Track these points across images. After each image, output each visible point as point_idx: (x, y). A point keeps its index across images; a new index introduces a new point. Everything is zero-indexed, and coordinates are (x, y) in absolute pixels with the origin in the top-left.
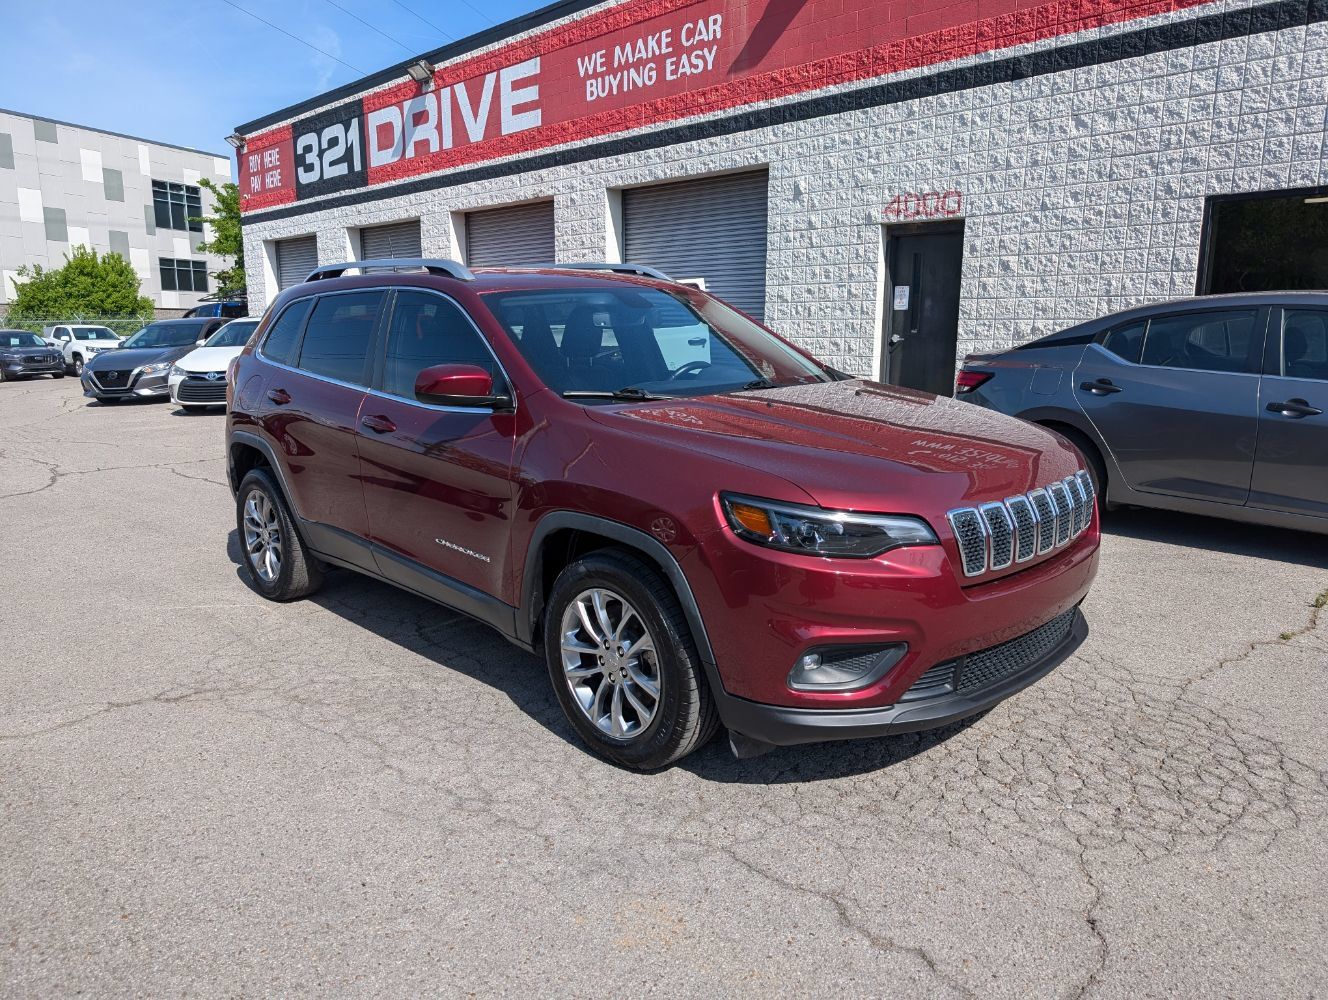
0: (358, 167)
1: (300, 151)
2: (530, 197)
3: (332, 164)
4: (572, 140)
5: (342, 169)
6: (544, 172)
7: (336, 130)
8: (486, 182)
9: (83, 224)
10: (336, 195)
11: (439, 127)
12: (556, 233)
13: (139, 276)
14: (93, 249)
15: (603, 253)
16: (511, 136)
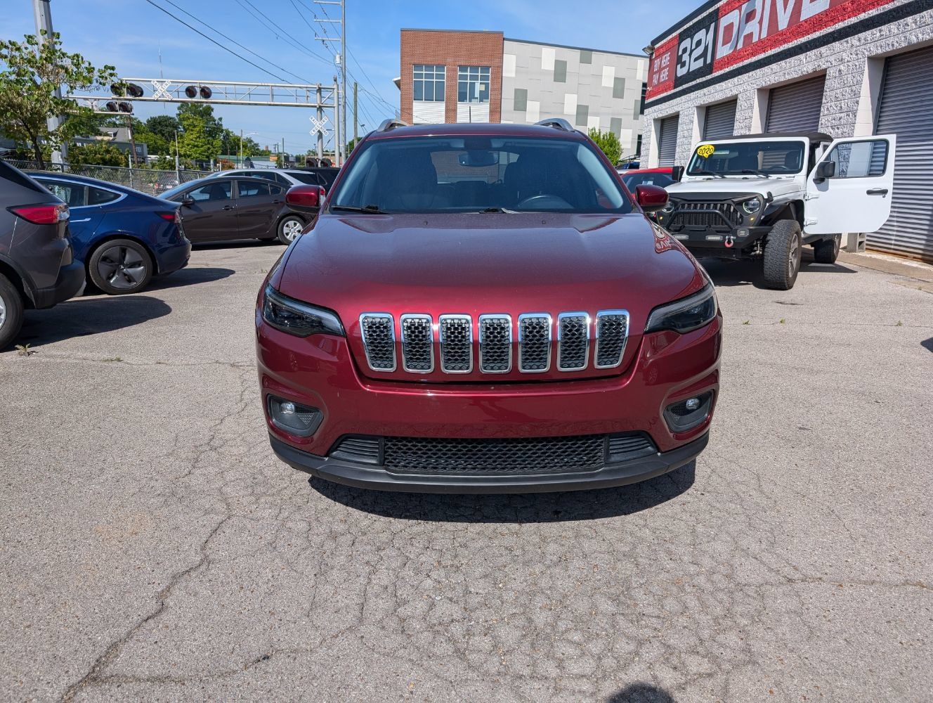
0: (709, 61)
1: (680, 53)
2: (810, 71)
3: (696, 60)
4: (849, 17)
5: (700, 63)
6: (823, 49)
7: (701, 35)
8: (783, 63)
9: (596, 114)
10: (694, 83)
11: (761, 22)
12: (824, 101)
13: (622, 147)
14: (599, 130)
15: (855, 116)
16: (806, 21)
